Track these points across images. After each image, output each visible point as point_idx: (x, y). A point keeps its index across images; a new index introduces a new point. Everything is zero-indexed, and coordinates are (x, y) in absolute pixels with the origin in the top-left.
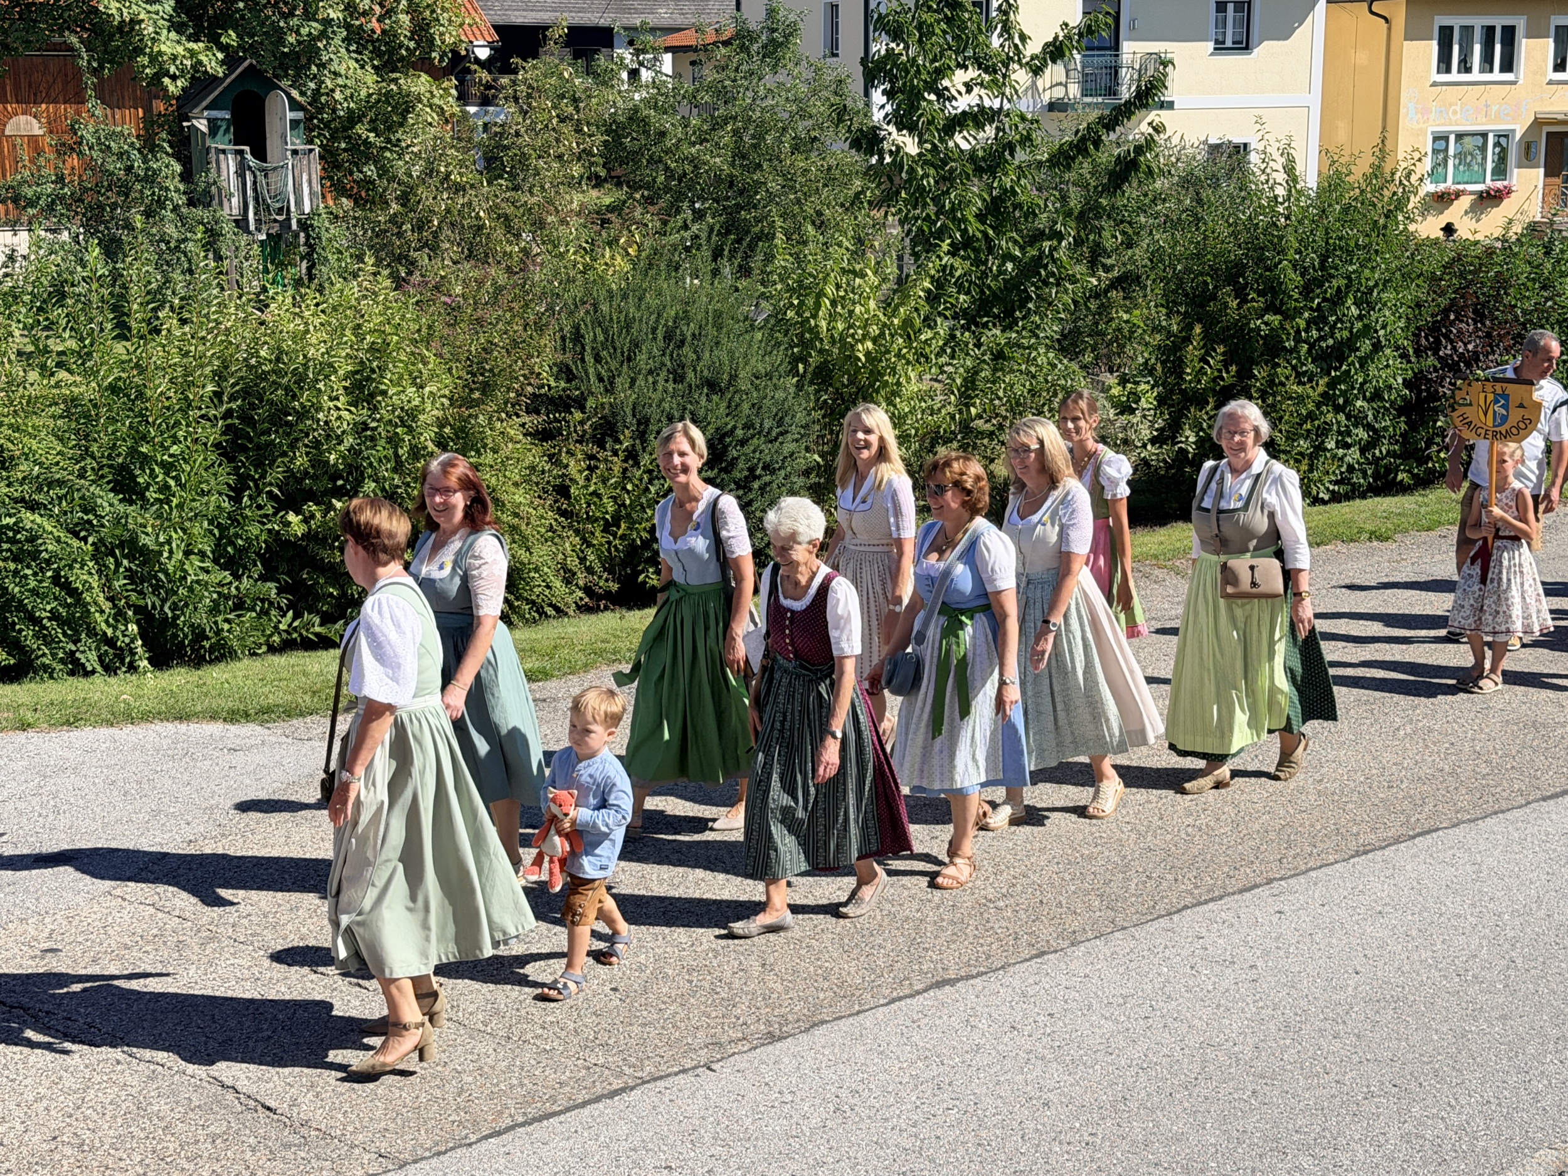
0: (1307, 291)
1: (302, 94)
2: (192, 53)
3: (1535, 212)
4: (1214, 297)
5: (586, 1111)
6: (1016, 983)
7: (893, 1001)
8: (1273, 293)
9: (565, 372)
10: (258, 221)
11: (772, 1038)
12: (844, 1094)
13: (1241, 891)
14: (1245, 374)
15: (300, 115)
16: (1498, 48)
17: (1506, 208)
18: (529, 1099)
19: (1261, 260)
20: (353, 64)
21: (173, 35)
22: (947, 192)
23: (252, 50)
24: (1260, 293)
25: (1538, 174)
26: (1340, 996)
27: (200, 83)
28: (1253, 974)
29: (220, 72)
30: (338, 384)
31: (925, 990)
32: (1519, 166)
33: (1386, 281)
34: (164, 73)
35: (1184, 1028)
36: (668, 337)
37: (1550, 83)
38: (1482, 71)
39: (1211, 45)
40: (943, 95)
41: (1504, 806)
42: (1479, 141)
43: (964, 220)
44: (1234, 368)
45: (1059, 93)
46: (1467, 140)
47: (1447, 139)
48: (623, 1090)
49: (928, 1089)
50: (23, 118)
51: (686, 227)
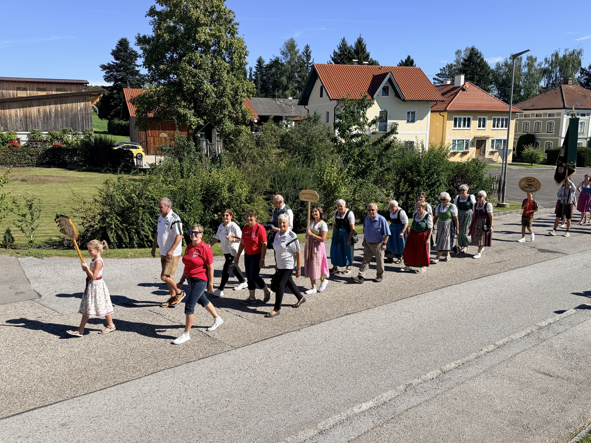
0: (426, 172)
1: (219, 129)
2: (198, 121)
3: (474, 156)
4: (406, 173)
5: (274, 338)
6: (363, 314)
7: (337, 318)
8: (419, 173)
9: (271, 186)
10: (210, 155)
11: (312, 325)
12: (327, 337)
13: (410, 297)
14: (413, 189)
15: (219, 133)
16: (466, 122)
17: (468, 156)
18: (262, 336)
19: (417, 165)
20: (230, 123)
21: (194, 117)
22: (351, 151)
23: (209, 120)
24: (416, 172)
25: (475, 148)
26: (431, 319)
27: (199, 127)
28: (413, 314)
29: (203, 124)
30: (225, 188)
31: (344, 316)
32: (471, 147)
33: (443, 171)
34: (192, 124)
35: (398, 325)
36: (293, 180)
37: (477, 130)
38: (463, 127)
39: (406, 121)
40: (350, 131)
41: (466, 280)
42: (462, 141)
43: (354, 156)
44: (410, 188)
45: (374, 130)
46: (460, 141)
47: (455, 141)
48: (281, 334)
49: (344, 336)
50: (163, 133)
51: (297, 157)
